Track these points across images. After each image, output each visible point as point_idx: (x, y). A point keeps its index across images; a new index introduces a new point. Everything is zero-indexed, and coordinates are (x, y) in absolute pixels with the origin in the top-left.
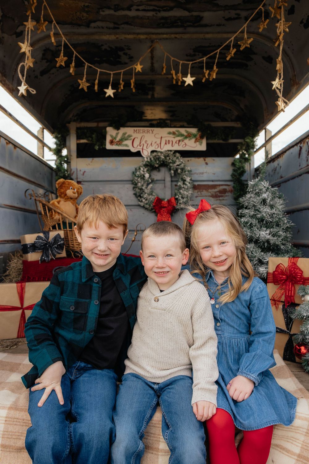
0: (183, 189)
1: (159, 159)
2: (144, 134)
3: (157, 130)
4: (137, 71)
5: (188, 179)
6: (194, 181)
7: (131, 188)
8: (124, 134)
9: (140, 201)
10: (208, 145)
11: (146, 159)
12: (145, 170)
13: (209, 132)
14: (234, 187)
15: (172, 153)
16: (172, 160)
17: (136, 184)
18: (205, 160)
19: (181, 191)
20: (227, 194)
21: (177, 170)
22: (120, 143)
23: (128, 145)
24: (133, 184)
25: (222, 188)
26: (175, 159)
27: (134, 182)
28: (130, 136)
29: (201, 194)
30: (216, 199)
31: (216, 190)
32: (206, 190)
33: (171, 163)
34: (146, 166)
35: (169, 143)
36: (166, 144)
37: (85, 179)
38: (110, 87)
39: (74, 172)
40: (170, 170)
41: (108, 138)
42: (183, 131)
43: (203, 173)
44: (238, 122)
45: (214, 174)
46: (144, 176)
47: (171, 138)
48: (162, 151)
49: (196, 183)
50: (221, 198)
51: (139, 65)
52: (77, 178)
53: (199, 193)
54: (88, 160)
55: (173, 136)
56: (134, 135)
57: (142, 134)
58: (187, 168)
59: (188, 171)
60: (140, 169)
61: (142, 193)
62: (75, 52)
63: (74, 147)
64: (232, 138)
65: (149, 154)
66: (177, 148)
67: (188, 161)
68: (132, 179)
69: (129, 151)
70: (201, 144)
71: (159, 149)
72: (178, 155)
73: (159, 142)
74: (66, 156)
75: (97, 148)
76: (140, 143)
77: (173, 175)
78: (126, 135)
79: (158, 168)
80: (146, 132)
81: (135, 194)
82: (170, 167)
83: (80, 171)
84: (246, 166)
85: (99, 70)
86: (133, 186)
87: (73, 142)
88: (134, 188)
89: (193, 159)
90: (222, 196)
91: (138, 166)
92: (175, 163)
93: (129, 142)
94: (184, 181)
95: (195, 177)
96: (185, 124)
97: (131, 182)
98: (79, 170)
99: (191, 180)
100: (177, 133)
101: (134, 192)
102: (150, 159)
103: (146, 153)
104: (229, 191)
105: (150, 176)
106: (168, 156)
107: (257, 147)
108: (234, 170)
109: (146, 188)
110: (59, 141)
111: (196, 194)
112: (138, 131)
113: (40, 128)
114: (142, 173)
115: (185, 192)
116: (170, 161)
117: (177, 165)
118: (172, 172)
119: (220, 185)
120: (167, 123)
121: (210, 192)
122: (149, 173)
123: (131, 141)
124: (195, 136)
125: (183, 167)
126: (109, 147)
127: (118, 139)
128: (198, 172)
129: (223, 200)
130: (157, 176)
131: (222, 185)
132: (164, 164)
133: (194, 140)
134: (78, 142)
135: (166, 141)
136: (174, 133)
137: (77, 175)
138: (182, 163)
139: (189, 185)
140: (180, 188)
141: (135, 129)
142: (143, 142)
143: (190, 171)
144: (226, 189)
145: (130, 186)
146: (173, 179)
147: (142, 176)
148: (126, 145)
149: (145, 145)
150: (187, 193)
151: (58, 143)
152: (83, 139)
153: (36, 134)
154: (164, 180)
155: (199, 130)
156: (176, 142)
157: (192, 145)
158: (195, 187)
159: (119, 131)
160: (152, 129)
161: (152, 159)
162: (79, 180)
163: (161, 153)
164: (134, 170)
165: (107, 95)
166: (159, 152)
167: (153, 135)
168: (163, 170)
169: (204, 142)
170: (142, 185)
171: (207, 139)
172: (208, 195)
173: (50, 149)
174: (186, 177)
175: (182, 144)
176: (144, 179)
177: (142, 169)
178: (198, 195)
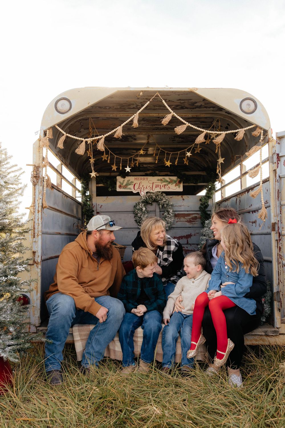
0: (168, 218)
1: (152, 198)
2: (142, 181)
3: (150, 178)
4: (141, 153)
5: (171, 211)
6: (175, 211)
7: (133, 217)
8: (128, 181)
9: (139, 226)
10: (184, 187)
11: (143, 197)
12: (143, 205)
13: (184, 178)
14: (201, 215)
15: (160, 193)
16: (160, 198)
17: (137, 214)
18: (182, 197)
19: (167, 219)
20: (197, 220)
21: (164, 205)
22: (125, 187)
23: (131, 188)
24: (134, 214)
25: (193, 215)
26: (162, 197)
27: (135, 213)
28: (132, 182)
29: (180, 220)
30: (190, 223)
31: (190, 217)
32: (183, 217)
33: (160, 200)
34: (143, 202)
35: (158, 187)
36: (156, 187)
37: (102, 211)
38: (128, 167)
39: (94, 206)
40: (159, 205)
41: (118, 184)
42: (167, 178)
43: (181, 206)
44: (204, 172)
45: (189, 206)
46: (142, 209)
47: (159, 183)
48: (154, 192)
49: (177, 213)
50: (193, 223)
51: (142, 150)
52: (97, 210)
53: (179, 219)
54: (104, 198)
55: (161, 182)
56: (135, 182)
57: (140, 181)
58: (170, 203)
59: (171, 205)
60: (139, 204)
61: (140, 220)
62: (110, 151)
63: (94, 189)
64: (200, 182)
65: (145, 194)
66: (163, 190)
67: (171, 198)
68: (133, 210)
69: (132, 192)
70: (179, 187)
71: (151, 191)
72: (164, 194)
73: (151, 186)
74: (90, 195)
75: (110, 190)
76: (139, 187)
77: (161, 208)
78: (130, 182)
79: (151, 203)
80: (143, 179)
81: (136, 221)
82: (159, 203)
83: (99, 205)
84: (210, 202)
85: (122, 158)
86: (134, 215)
87: (93, 186)
88: (135, 216)
89: (174, 196)
90: (194, 221)
91: (138, 202)
92: (162, 200)
93: (132, 187)
94: (168, 212)
95: (176, 209)
96: (169, 173)
97: (133, 213)
98: (97, 205)
99: (173, 211)
100: (163, 180)
101: (135, 219)
102: (146, 198)
103: (143, 194)
104: (199, 218)
105: (146, 209)
106: (158, 196)
107: (217, 189)
108: (201, 204)
109: (143, 217)
110: (85, 186)
111: (176, 220)
112: (137, 178)
113: (74, 178)
114: (141, 207)
115: (169, 220)
116: (159, 199)
117: (164, 202)
118: (161, 206)
119: (192, 214)
120: (156, 173)
121: (186, 219)
122: (145, 207)
123: (133, 185)
124: (175, 182)
125: (167, 203)
126: (118, 190)
127: (124, 184)
128: (177, 205)
129: (195, 224)
130: (150, 208)
131: (194, 214)
132: (155, 201)
133: (174, 184)
134: (97, 186)
135: (156, 185)
136: (161, 180)
137: (97, 208)
138: (167, 200)
139: (172, 215)
140: (166, 217)
141: (136, 177)
142: (141, 186)
143: (172, 205)
144: (197, 217)
145: (133, 215)
146: (161, 210)
147: (141, 209)
148: (130, 189)
149: (142, 188)
150: (171, 220)
151: (85, 187)
152: (100, 184)
153: (71, 182)
154: (155, 211)
155: (178, 177)
156: (163, 186)
157: (173, 188)
158: (176, 216)
159: (125, 179)
160: (147, 177)
161: (147, 198)
162: (98, 211)
163: (153, 193)
164: (135, 204)
165: (127, 171)
166: (152, 193)
167: (148, 181)
168: (154, 204)
169: (182, 185)
170: (141, 215)
171: (183, 183)
172: (184, 221)
173: (79, 191)
174: (170, 210)
175: (167, 188)
176: (142, 211)
177: (141, 204)
178: (178, 221)
